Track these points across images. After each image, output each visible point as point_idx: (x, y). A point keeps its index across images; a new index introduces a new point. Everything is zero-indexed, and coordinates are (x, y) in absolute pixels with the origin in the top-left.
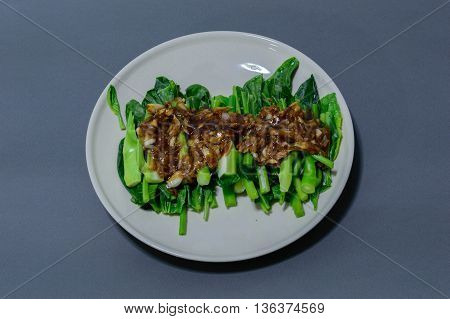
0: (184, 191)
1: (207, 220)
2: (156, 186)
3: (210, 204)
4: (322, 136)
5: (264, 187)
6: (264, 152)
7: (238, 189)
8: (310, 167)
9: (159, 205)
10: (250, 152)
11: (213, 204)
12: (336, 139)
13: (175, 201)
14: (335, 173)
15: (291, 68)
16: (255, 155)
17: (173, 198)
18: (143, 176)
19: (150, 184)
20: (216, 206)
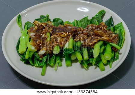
0: (46, 56)
1: (56, 71)
2: (33, 53)
3: (58, 63)
4: (115, 37)
5: (86, 57)
6: (86, 41)
7: (73, 58)
8: (109, 49)
9: (33, 62)
10: (80, 40)
11: (60, 64)
12: (122, 40)
13: (41, 61)
14: (121, 54)
15: (102, 14)
16: (82, 42)
17: (40, 59)
18: (27, 48)
19: (30, 52)
20: (61, 66)
